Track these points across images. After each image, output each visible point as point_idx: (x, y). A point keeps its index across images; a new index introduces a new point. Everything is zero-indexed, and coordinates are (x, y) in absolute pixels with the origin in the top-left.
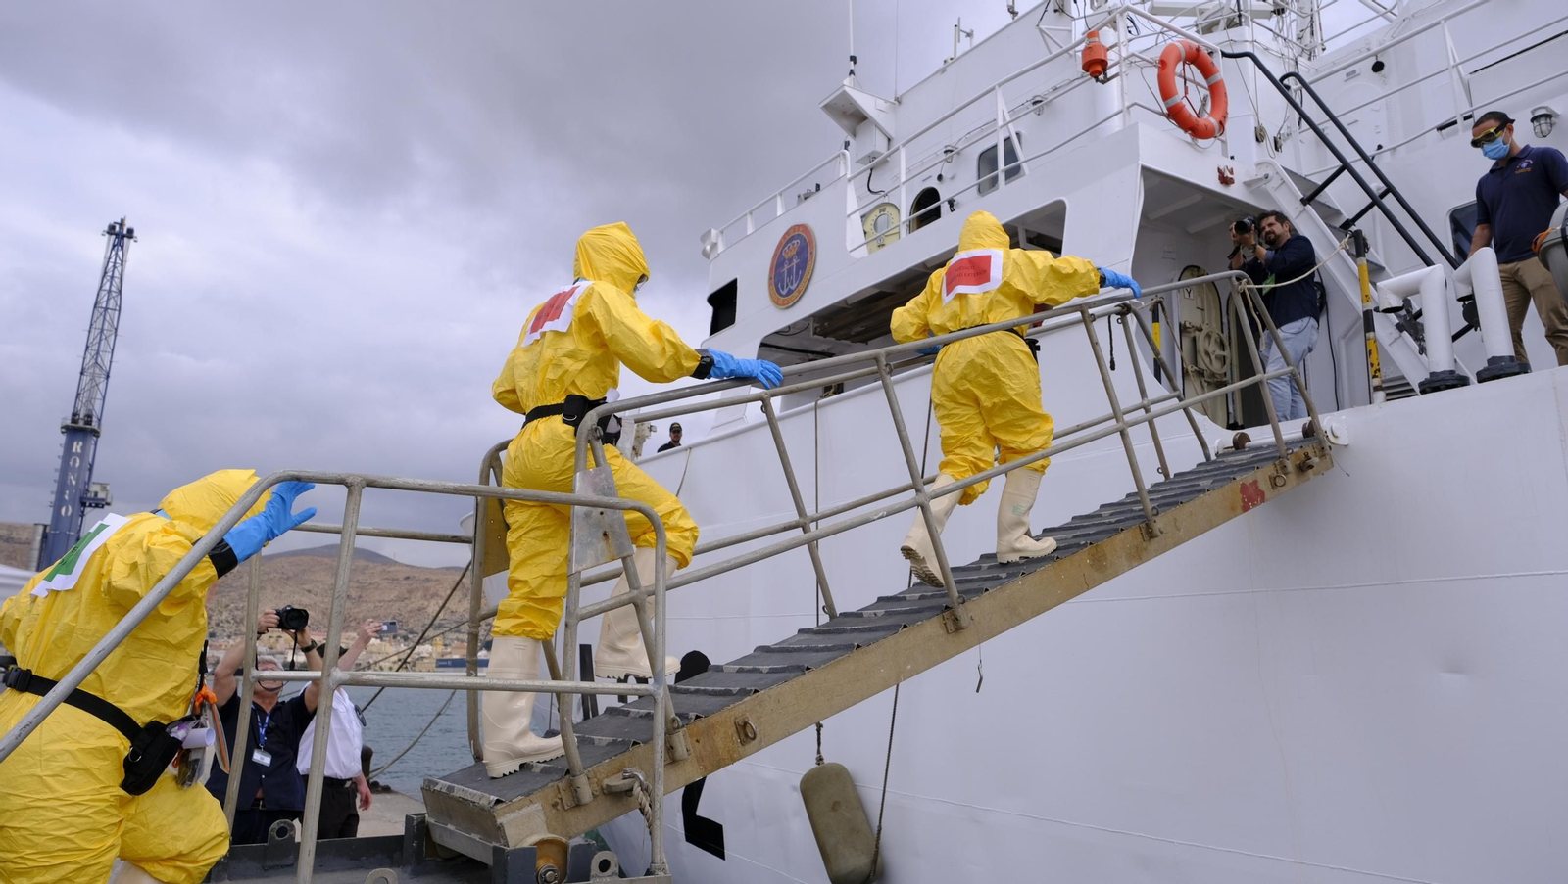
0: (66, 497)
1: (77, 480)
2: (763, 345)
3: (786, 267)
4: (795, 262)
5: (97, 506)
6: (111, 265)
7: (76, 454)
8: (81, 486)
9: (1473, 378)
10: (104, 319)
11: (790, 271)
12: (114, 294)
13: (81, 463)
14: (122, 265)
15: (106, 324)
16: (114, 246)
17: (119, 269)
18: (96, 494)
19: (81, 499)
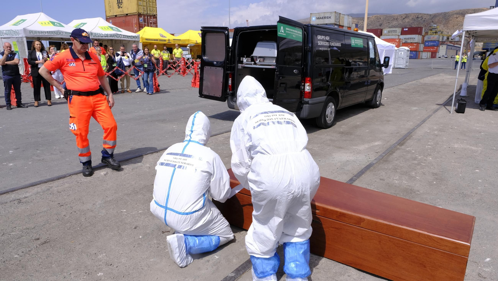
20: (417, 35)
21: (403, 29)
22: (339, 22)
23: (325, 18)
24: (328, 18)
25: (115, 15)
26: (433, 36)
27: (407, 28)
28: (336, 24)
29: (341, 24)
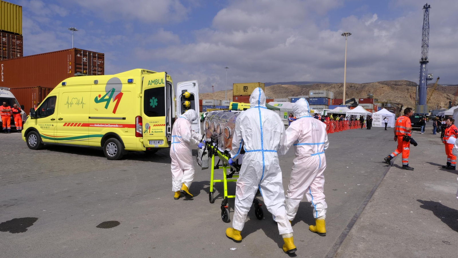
0: (423, 79)
1: (425, 74)
5: (430, 80)
6: (425, 17)
7: (424, 68)
8: (426, 75)
10: (426, 32)
12: (427, 24)
13: (425, 70)
14: (428, 16)
15: (426, 33)
16: (426, 11)
17: (428, 17)
18: (429, 77)
19: (426, 78)
20: (371, 104)
21: (360, 99)
22: (328, 96)
23: (319, 93)
24: (321, 93)
25: (240, 95)
26: (377, 104)
27: (362, 99)
28: (327, 98)
29: (329, 98)
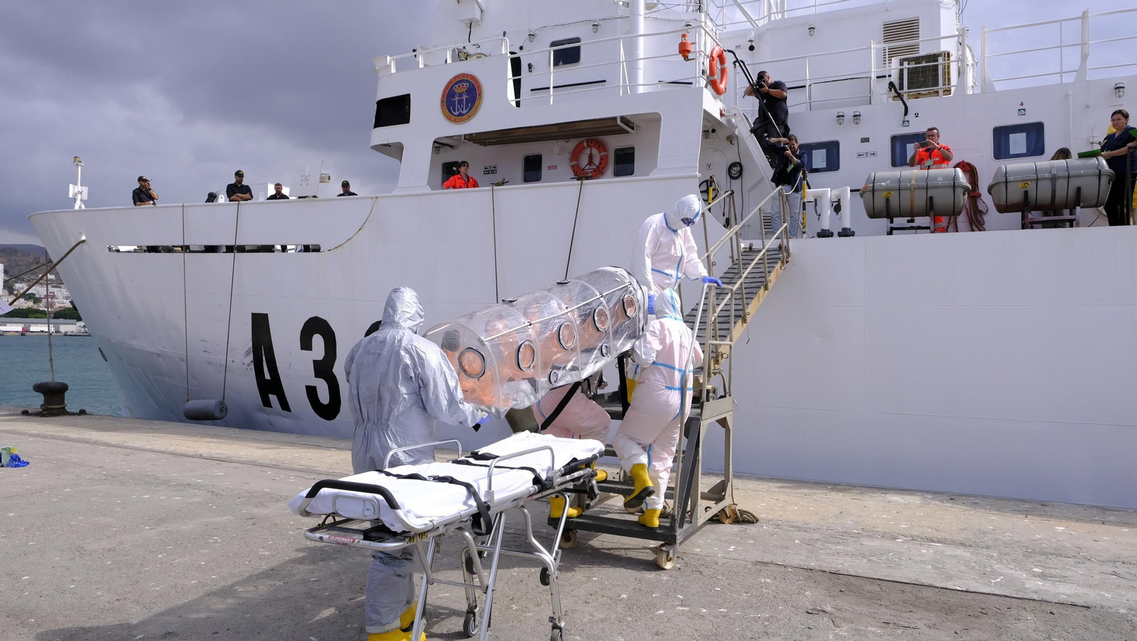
2: (435, 142)
3: (457, 98)
4: (465, 97)
9: (836, 234)
11: (460, 102)
